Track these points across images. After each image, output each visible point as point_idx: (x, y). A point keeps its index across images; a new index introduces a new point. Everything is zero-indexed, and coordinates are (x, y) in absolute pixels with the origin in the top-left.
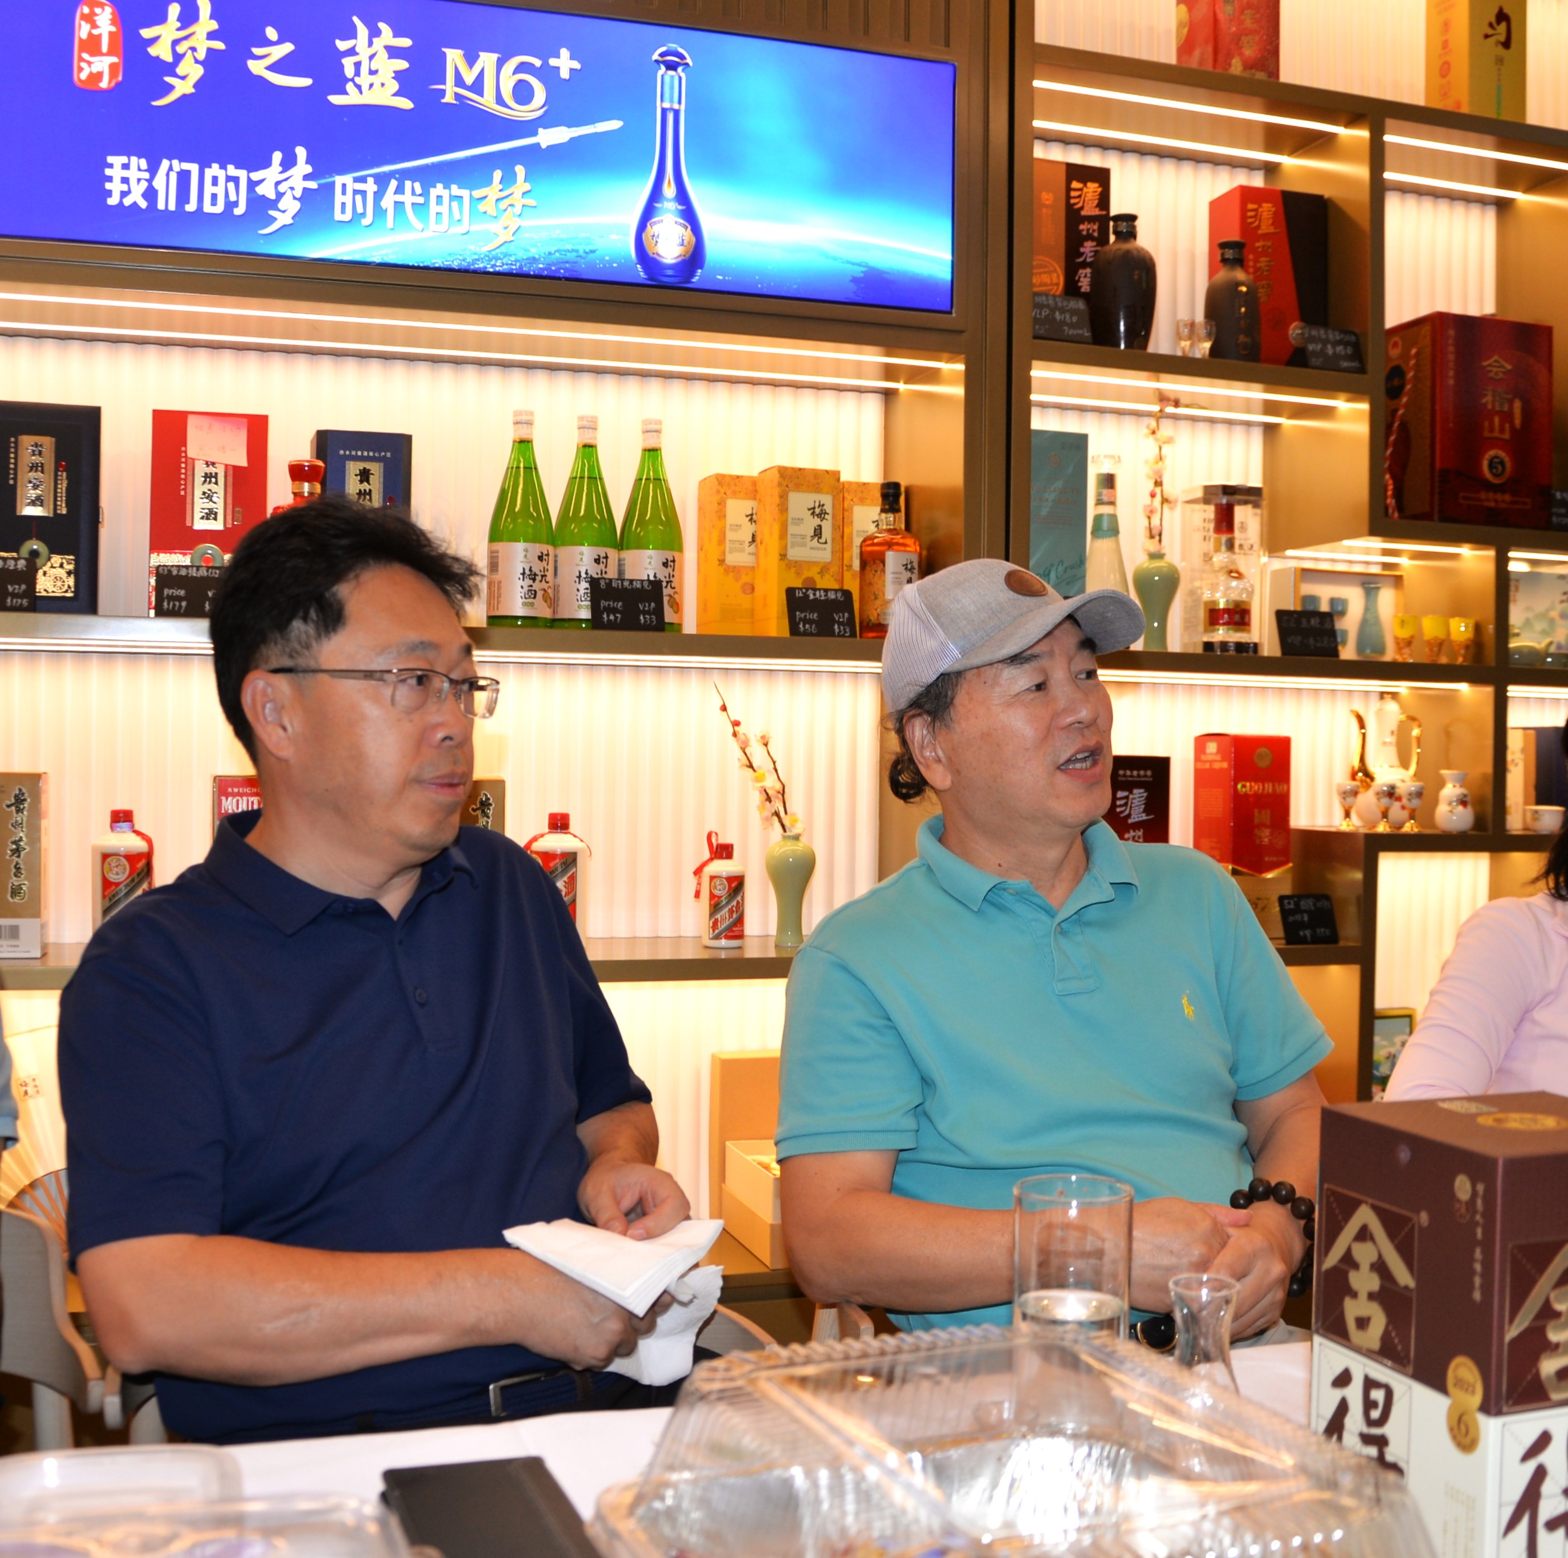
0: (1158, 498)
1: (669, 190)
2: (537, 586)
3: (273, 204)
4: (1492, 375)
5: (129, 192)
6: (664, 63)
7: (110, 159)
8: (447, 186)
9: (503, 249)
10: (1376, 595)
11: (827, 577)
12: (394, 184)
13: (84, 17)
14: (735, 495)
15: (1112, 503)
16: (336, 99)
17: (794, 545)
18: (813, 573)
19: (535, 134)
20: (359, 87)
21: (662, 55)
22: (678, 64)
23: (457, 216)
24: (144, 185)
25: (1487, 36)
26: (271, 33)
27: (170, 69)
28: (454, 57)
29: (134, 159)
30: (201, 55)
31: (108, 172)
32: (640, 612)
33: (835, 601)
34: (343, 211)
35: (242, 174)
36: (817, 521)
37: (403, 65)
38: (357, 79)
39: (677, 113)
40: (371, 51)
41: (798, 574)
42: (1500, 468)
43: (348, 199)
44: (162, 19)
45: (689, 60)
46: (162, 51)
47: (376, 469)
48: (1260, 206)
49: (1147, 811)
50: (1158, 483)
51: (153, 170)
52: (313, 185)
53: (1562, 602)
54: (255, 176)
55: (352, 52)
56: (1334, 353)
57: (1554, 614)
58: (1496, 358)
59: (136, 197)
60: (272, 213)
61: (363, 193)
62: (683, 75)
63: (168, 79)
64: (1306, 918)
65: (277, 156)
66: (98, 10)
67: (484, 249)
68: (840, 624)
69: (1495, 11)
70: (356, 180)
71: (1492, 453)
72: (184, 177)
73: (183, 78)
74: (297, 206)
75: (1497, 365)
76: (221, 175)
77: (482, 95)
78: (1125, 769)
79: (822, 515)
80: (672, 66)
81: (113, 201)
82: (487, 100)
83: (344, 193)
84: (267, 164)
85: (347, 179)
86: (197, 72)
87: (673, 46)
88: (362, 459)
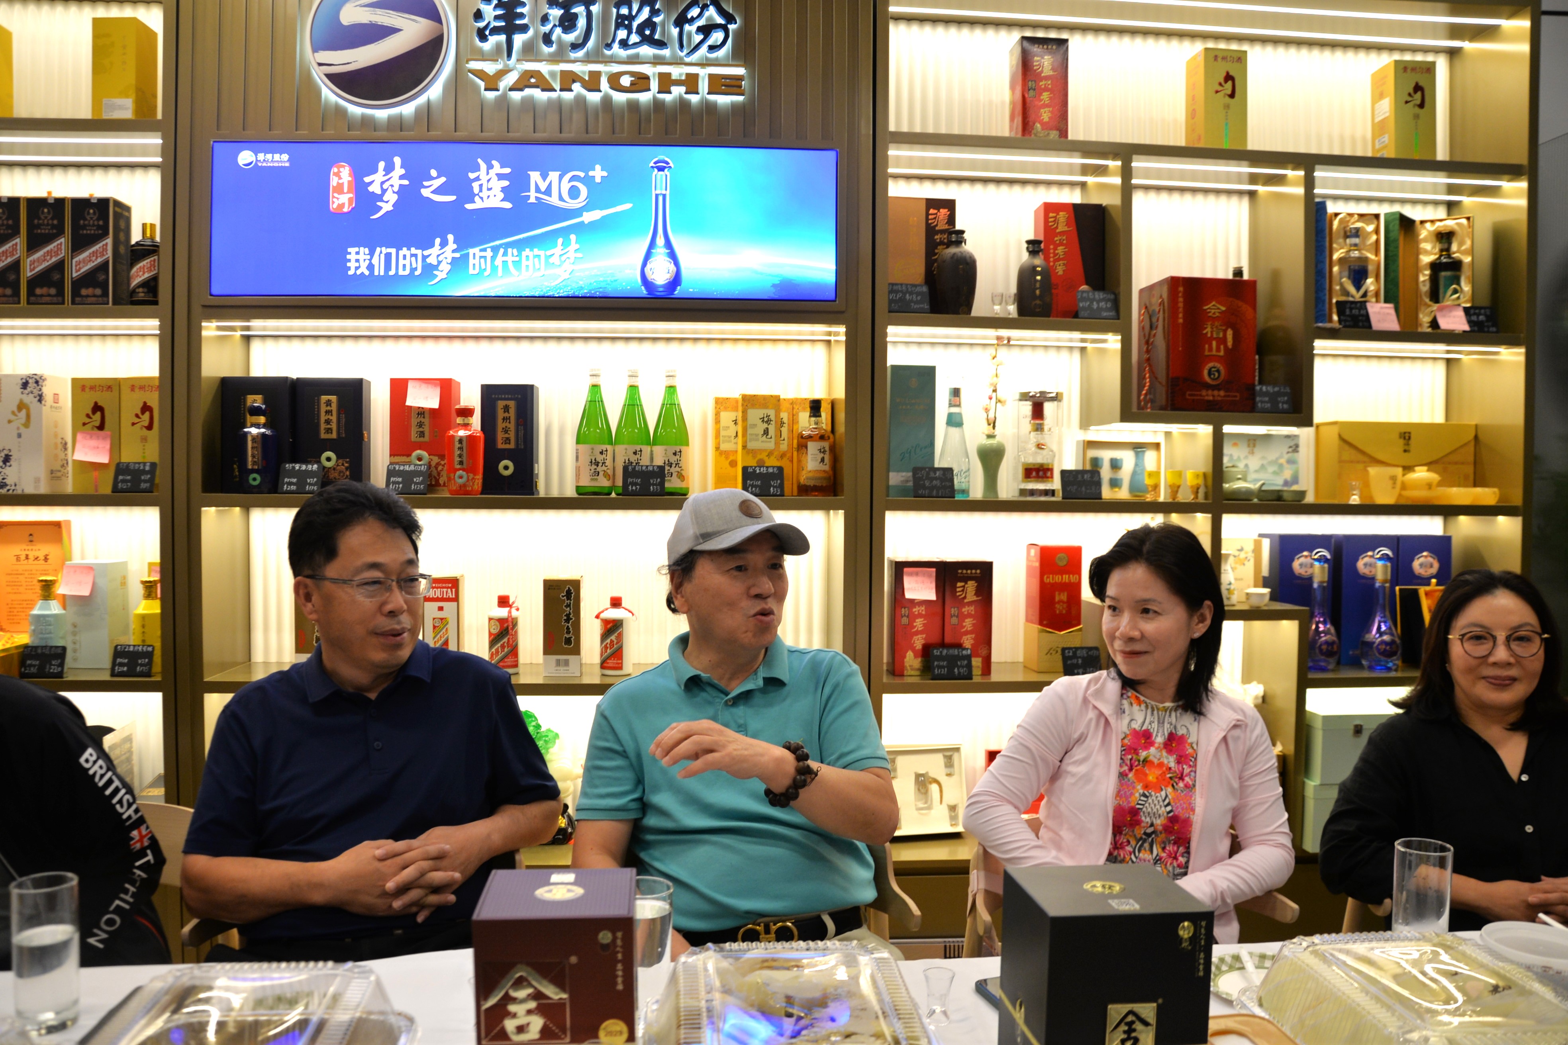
0: (994, 400)
1: (660, 241)
2: (599, 469)
3: (436, 267)
4: (1210, 314)
5: (359, 267)
6: (657, 167)
7: (349, 250)
8: (531, 250)
9: (564, 283)
10: (1143, 456)
11: (772, 458)
12: (502, 251)
13: (335, 174)
14: (726, 409)
15: (959, 406)
16: (469, 206)
17: (751, 440)
18: (763, 456)
19: (581, 215)
20: (482, 198)
21: (655, 163)
22: (665, 167)
23: (537, 266)
24: (367, 262)
25: (1217, 92)
26: (434, 173)
27: (380, 198)
28: (535, 176)
29: (362, 249)
30: (396, 189)
31: (348, 257)
32: (650, 484)
33: (772, 473)
34: (474, 268)
35: (419, 252)
36: (765, 425)
37: (506, 183)
38: (481, 194)
39: (664, 196)
40: (488, 177)
41: (754, 457)
42: (1217, 374)
43: (477, 261)
44: (375, 171)
45: (671, 165)
46: (375, 188)
47: (512, 404)
48: (1058, 214)
49: (977, 594)
50: (995, 391)
51: (372, 254)
52: (457, 255)
53: (1288, 453)
54: (426, 253)
55: (477, 179)
56: (1098, 307)
57: (1283, 461)
58: (1214, 303)
59: (364, 270)
60: (435, 272)
61: (485, 257)
62: (668, 174)
63: (379, 204)
64: (1080, 661)
65: (438, 241)
66: (342, 169)
67: (553, 284)
68: (774, 487)
69: (1224, 74)
70: (481, 250)
71: (1211, 365)
72: (388, 256)
73: (387, 202)
74: (449, 267)
75: (1214, 308)
76: (408, 253)
77: (551, 196)
78: (962, 569)
79: (768, 422)
80: (661, 169)
81: (351, 273)
82: (554, 200)
83: (474, 258)
84: (432, 245)
85: (476, 250)
86: (395, 197)
87: (661, 157)
88: (505, 399)
